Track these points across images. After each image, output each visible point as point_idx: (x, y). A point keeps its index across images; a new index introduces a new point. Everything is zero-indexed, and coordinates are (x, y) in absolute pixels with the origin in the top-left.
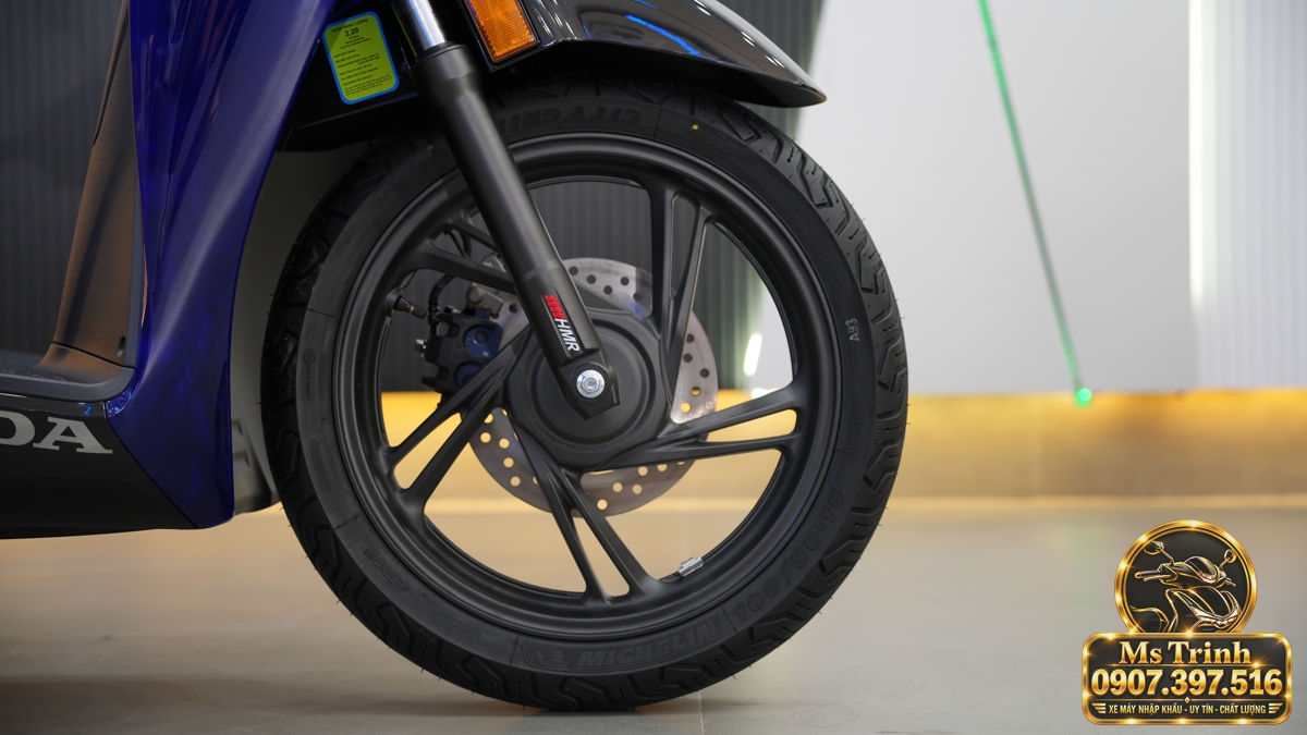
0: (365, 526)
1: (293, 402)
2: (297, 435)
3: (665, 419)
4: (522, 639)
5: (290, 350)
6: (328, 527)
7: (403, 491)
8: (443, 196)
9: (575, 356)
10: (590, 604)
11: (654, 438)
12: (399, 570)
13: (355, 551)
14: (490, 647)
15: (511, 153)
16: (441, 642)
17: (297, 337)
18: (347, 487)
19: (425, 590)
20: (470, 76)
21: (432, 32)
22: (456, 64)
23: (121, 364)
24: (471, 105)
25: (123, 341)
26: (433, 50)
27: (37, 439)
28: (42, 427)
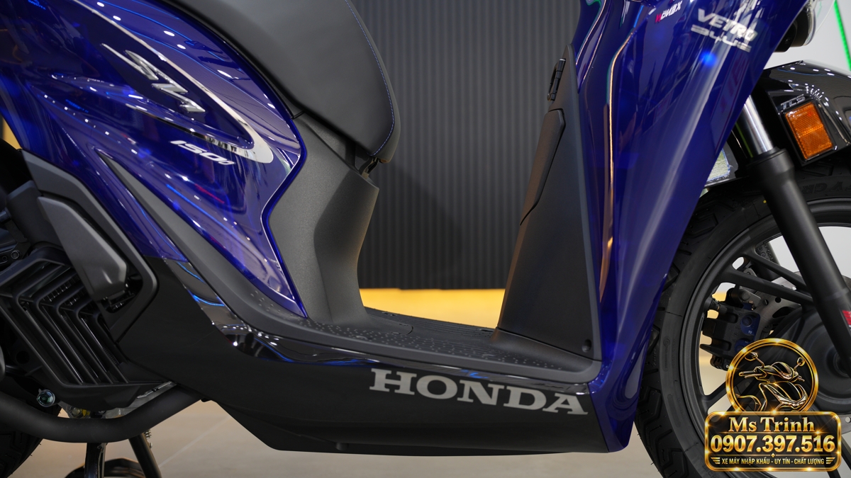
1: (657, 370)
2: (660, 391)
5: (655, 337)
6: (680, 450)
8: (748, 239)
13: (697, 465)
17: (659, 330)
18: (690, 424)
20: (789, 171)
21: (766, 144)
22: (782, 163)
23: (589, 358)
24: (791, 190)
25: (589, 343)
26: (766, 156)
27: (547, 405)
28: (551, 399)
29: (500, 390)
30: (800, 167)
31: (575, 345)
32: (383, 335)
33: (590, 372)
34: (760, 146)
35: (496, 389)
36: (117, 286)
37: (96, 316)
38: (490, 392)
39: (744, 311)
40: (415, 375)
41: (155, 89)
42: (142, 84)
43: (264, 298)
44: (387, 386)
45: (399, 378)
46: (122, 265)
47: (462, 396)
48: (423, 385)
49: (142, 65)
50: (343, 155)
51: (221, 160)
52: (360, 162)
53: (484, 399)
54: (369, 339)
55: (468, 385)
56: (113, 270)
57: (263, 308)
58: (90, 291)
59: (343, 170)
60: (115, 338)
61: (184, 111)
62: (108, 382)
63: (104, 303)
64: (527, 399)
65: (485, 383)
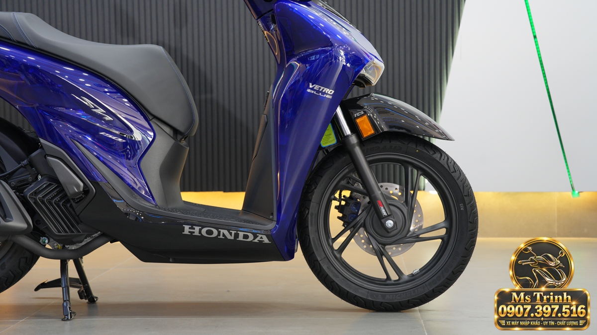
0: (327, 260)
1: (308, 227)
2: (309, 236)
3: (409, 231)
4: (370, 291)
5: (307, 212)
6: (318, 260)
7: (336, 250)
8: (347, 170)
9: (386, 217)
10: (388, 282)
11: (406, 236)
12: (336, 272)
13: (325, 267)
14: (361, 294)
15: (366, 158)
16: (348, 292)
17: (309, 209)
18: (322, 250)
19: (343, 278)
20: (357, 143)
21: (347, 131)
22: (354, 140)
23: (272, 220)
24: (358, 150)
25: (272, 214)
26: (348, 136)
27: (254, 239)
28: (255, 236)
29: (235, 233)
30: (362, 142)
31: (267, 215)
32: (189, 212)
33: (271, 226)
34: (346, 132)
35: (233, 232)
36: (79, 193)
37: (68, 205)
38: (231, 234)
39: (353, 201)
40: (201, 228)
41: (93, 111)
42: (87, 109)
43: (139, 197)
44: (189, 232)
45: (194, 229)
46: (82, 184)
47: (220, 236)
48: (204, 231)
49: (87, 102)
50: (172, 135)
51: (120, 140)
52: (179, 137)
53: (229, 237)
54: (183, 213)
55: (222, 231)
56: (78, 186)
57: (139, 201)
58: (69, 195)
59: (172, 141)
60: (78, 214)
61: (104, 120)
62: (74, 232)
63: (73, 199)
64: (246, 237)
65: (229, 231)
